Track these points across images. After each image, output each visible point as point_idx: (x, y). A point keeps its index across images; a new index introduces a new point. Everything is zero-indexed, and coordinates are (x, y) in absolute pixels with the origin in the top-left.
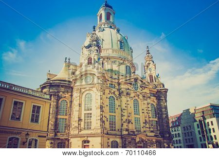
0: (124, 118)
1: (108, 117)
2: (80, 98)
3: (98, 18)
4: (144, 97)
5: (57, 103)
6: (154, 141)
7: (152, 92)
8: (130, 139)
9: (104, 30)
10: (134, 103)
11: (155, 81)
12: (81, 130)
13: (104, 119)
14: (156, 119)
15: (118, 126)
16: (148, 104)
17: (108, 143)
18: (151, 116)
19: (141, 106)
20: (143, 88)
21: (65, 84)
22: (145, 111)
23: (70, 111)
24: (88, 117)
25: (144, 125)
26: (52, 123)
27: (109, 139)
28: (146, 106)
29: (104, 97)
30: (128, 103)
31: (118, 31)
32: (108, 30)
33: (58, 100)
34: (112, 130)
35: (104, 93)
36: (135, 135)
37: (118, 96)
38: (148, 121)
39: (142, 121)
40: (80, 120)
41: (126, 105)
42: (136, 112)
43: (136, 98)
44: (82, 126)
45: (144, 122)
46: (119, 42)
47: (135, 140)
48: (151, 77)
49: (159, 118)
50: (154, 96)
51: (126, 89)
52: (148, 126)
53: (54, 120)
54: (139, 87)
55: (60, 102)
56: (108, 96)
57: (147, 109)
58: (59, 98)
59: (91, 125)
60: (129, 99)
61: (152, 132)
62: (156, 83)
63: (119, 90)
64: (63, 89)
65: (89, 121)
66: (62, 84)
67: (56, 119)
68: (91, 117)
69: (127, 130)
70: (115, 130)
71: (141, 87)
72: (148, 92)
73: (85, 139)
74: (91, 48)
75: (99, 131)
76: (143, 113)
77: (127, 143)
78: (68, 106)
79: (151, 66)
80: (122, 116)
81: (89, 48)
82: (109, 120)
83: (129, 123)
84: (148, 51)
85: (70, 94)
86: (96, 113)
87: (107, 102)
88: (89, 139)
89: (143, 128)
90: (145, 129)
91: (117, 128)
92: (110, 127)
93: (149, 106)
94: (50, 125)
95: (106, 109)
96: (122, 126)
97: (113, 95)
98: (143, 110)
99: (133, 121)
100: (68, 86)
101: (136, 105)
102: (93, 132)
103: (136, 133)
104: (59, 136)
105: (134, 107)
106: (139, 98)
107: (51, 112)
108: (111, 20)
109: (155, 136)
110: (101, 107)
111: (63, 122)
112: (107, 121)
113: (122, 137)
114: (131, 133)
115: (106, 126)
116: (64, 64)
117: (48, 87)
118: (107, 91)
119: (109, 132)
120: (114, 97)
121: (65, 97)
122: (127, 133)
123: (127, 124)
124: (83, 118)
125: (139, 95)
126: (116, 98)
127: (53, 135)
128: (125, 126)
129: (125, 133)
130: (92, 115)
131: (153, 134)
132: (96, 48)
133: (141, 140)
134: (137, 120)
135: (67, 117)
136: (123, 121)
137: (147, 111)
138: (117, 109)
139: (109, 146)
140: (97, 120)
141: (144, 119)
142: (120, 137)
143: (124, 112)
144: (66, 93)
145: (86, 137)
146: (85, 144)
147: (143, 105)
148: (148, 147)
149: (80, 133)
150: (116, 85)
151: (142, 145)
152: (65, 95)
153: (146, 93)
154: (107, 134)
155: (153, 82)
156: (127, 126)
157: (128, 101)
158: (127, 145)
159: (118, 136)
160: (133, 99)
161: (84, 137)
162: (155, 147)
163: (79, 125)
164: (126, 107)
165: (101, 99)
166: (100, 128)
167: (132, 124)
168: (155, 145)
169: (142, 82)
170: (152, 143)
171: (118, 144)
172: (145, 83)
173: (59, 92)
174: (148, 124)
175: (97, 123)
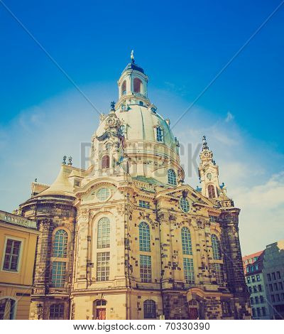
0: (167, 260)
1: (138, 258)
2: (90, 225)
3: (120, 88)
4: (199, 222)
5: (50, 235)
6: (218, 298)
7: (213, 215)
8: (176, 297)
9: (129, 109)
10: (182, 234)
11: (218, 195)
12: (91, 281)
13: (131, 262)
14: (221, 262)
15: (155, 274)
16: (206, 235)
17: (138, 303)
18: (211, 256)
20: (198, 207)
21: (64, 201)
22: (202, 248)
23: (72, 248)
24: (103, 259)
25: (201, 271)
26: (41, 270)
27: (139, 297)
28: (203, 238)
29: (131, 223)
30: (173, 233)
31: (154, 110)
32: (136, 110)
33: (51, 230)
34: (146, 281)
35: (131, 217)
36: (185, 290)
37: (154, 221)
38: (207, 264)
39: (197, 264)
40: (89, 264)
41: (168, 238)
42: (187, 250)
43: (186, 224)
44: (94, 275)
45: (200, 266)
46: (155, 129)
47: (185, 297)
49: (225, 259)
50: (217, 221)
51: (169, 210)
52: (206, 273)
53: (43, 265)
54: (191, 206)
55: (54, 233)
56: (139, 222)
57: (204, 243)
58: (52, 226)
59: (108, 273)
60: (173, 227)
61: (214, 283)
62: (219, 199)
63: (156, 211)
64: (59, 211)
65: (105, 265)
66: (58, 203)
67: (48, 262)
68: (108, 258)
69: (171, 281)
70: (150, 282)
71: (194, 206)
72: (206, 214)
73: (99, 297)
74: (107, 139)
75: (123, 284)
76: (198, 250)
77: (171, 303)
78: (69, 240)
79: (211, 169)
80: (162, 256)
81: (104, 139)
82: (139, 263)
83: (174, 268)
84: (205, 144)
85: (71, 219)
86: (117, 253)
87: (136, 233)
88: (106, 297)
89: (198, 276)
90: (201, 279)
91: (153, 278)
92: (142, 276)
93: (209, 238)
94: (37, 274)
95: (135, 245)
96: (162, 274)
97: (146, 221)
98: (197, 245)
99: (181, 265)
100: (68, 206)
101: (186, 237)
102: (112, 285)
103: (187, 286)
104: (54, 293)
105: (183, 241)
106: (190, 225)
107: (39, 252)
108: (142, 92)
109: (220, 290)
110: (126, 242)
111: (59, 268)
112: (137, 265)
113: (162, 293)
114: (178, 286)
115: (134, 275)
116: (62, 167)
117: (34, 207)
118: (136, 214)
119: (140, 284)
120: (148, 223)
121: (63, 225)
122: (171, 285)
123: (170, 270)
124: (94, 261)
125: (190, 220)
126: (151, 226)
127: (43, 291)
128: (167, 275)
129: (167, 285)
130: (111, 256)
131: (215, 287)
132: (117, 140)
133: (195, 298)
134: (189, 264)
135: (67, 260)
136: (164, 265)
137: (205, 248)
138: (153, 244)
139: (140, 309)
140: (118, 264)
141: (200, 261)
142: (160, 293)
143: (165, 250)
144: (65, 218)
145: (100, 293)
146: (98, 307)
147: (197, 237)
148: (209, 310)
149: (89, 287)
150: (152, 204)
151: (197, 306)
152: (63, 222)
153: (202, 216)
154: (137, 288)
155: (214, 197)
156: (171, 273)
157: (171, 230)
158: (171, 308)
159: (156, 292)
160: (181, 227)
161: (97, 294)
162: (220, 310)
163: (87, 272)
164: (168, 240)
165: (125, 228)
166: (124, 277)
167: (180, 269)
168: (220, 306)
169: (195, 197)
170: (214, 303)
171: (155, 305)
172: (200, 199)
173: (53, 216)
174: (207, 271)
175: (119, 270)
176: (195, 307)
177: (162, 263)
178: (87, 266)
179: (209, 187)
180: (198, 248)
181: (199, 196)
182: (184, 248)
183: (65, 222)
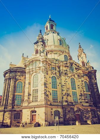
0: (64, 92)
1: (51, 92)
2: (30, 78)
4: (78, 76)
5: (15, 84)
6: (89, 109)
7: (85, 73)
8: (69, 109)
9: (48, 34)
10: (71, 81)
11: (87, 65)
12: (30, 102)
13: (48, 93)
14: (90, 93)
16: (82, 81)
17: (51, 112)
18: (85, 90)
19: (77, 83)
20: (78, 70)
21: (21, 70)
22: (81, 87)
23: (24, 89)
24: (36, 92)
25: (80, 97)
26: (11, 99)
27: (52, 109)
28: (80, 82)
29: (47, 76)
30: (67, 80)
31: (58, 34)
33: (15, 82)
34: (55, 102)
35: (47, 74)
36: (73, 106)
37: (58, 76)
38: (83, 94)
39: (78, 94)
40: (29, 95)
41: (65, 82)
42: (74, 87)
43: (73, 77)
44: (31, 99)
45: (80, 95)
46: (59, 41)
47: (73, 109)
48: (83, 63)
49: (91, 92)
50: (87, 76)
51: (65, 70)
52: (83, 98)
53: (12, 96)
54: (75, 69)
55: (17, 83)
56: (51, 76)
57: (81, 85)
58: (16, 80)
59: (37, 98)
60: (67, 78)
61: (87, 102)
62: (87, 67)
63: (59, 71)
64: (19, 74)
65: (36, 95)
66: (18, 70)
67: (14, 95)
68: (37, 92)
69: (66, 101)
70: (57, 102)
71: (76, 69)
72: (82, 72)
73: (33, 109)
74: (38, 44)
75: (44, 103)
76: (78, 88)
77: (67, 112)
78: (23, 86)
79: (83, 55)
80: (62, 90)
82: (52, 94)
83: (68, 96)
84: (80, 46)
85: (24, 77)
86: (41, 89)
87: (50, 81)
88: (36, 109)
89: (79, 99)
90: (81, 101)
91: (59, 100)
92: (53, 99)
93: (83, 83)
94: (9, 100)
95: (50, 86)
96: (63, 99)
97: (54, 75)
98: (78, 86)
99: (71, 94)
101: (73, 82)
102: (39, 103)
103: (74, 104)
104: (16, 108)
105: (72, 84)
106: (75, 77)
107: (10, 91)
109: (90, 106)
110: (45, 84)
111: (19, 97)
112: (51, 95)
113: (63, 107)
114: (70, 104)
115: (49, 99)
116: (22, 58)
117: (9, 73)
118: (49, 72)
119: (52, 103)
120: (56, 76)
121: (21, 79)
122: (66, 104)
123: (66, 97)
124: (31, 93)
125: (75, 75)
126: (57, 78)
127: (11, 107)
128: (65, 99)
129: (65, 103)
130: (38, 91)
131: (88, 104)
133: (78, 109)
134: (75, 94)
135: (22, 94)
136: (63, 95)
137: (82, 87)
138: (58, 85)
139: (52, 115)
140: (42, 94)
141: (80, 93)
142: (61, 107)
143: (63, 88)
144: (21, 77)
145: (33, 107)
146: (33, 114)
147: (78, 82)
148: (85, 115)
149: (29, 105)
150: (57, 68)
151: (79, 113)
152: (20, 78)
153: (80, 73)
154: (51, 105)
155: (85, 66)
156: (66, 98)
157: (66, 79)
158: (67, 114)
159: (60, 107)
160: (71, 78)
161: (32, 108)
162: (90, 115)
163: (28, 98)
164: (65, 84)
165: (45, 78)
166: (44, 100)
167: (71, 96)
168: (90, 113)
169: (76, 65)
170: (87, 112)
171: (59, 113)
172: (78, 66)
173: (16, 76)
174: (83, 97)
175: (42, 97)
176: (78, 113)
177: (62, 94)
178: (28, 96)
179: (82, 62)
180: (79, 87)
181: (78, 65)
182: (72, 87)
183: (21, 78)
